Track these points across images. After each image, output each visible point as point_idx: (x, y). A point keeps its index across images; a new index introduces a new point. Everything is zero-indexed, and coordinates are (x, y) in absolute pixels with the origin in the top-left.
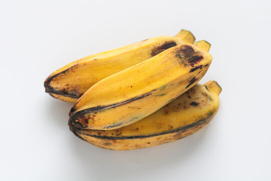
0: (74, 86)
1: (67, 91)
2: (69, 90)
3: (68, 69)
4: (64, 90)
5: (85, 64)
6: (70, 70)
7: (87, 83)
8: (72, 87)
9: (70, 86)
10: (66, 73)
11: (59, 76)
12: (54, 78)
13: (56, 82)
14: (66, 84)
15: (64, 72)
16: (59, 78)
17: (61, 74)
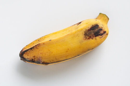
0: (38, 58)
1: (34, 61)
2: (35, 60)
3: (34, 47)
4: (32, 60)
5: (44, 44)
6: (35, 47)
7: (46, 55)
8: (37, 58)
9: (36, 57)
10: (33, 49)
11: (29, 51)
12: (26, 52)
13: (27, 55)
14: (33, 56)
15: (31, 49)
16: (29, 53)
17: (30, 50)
